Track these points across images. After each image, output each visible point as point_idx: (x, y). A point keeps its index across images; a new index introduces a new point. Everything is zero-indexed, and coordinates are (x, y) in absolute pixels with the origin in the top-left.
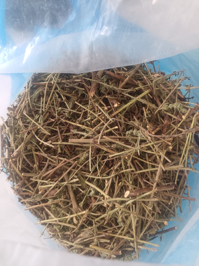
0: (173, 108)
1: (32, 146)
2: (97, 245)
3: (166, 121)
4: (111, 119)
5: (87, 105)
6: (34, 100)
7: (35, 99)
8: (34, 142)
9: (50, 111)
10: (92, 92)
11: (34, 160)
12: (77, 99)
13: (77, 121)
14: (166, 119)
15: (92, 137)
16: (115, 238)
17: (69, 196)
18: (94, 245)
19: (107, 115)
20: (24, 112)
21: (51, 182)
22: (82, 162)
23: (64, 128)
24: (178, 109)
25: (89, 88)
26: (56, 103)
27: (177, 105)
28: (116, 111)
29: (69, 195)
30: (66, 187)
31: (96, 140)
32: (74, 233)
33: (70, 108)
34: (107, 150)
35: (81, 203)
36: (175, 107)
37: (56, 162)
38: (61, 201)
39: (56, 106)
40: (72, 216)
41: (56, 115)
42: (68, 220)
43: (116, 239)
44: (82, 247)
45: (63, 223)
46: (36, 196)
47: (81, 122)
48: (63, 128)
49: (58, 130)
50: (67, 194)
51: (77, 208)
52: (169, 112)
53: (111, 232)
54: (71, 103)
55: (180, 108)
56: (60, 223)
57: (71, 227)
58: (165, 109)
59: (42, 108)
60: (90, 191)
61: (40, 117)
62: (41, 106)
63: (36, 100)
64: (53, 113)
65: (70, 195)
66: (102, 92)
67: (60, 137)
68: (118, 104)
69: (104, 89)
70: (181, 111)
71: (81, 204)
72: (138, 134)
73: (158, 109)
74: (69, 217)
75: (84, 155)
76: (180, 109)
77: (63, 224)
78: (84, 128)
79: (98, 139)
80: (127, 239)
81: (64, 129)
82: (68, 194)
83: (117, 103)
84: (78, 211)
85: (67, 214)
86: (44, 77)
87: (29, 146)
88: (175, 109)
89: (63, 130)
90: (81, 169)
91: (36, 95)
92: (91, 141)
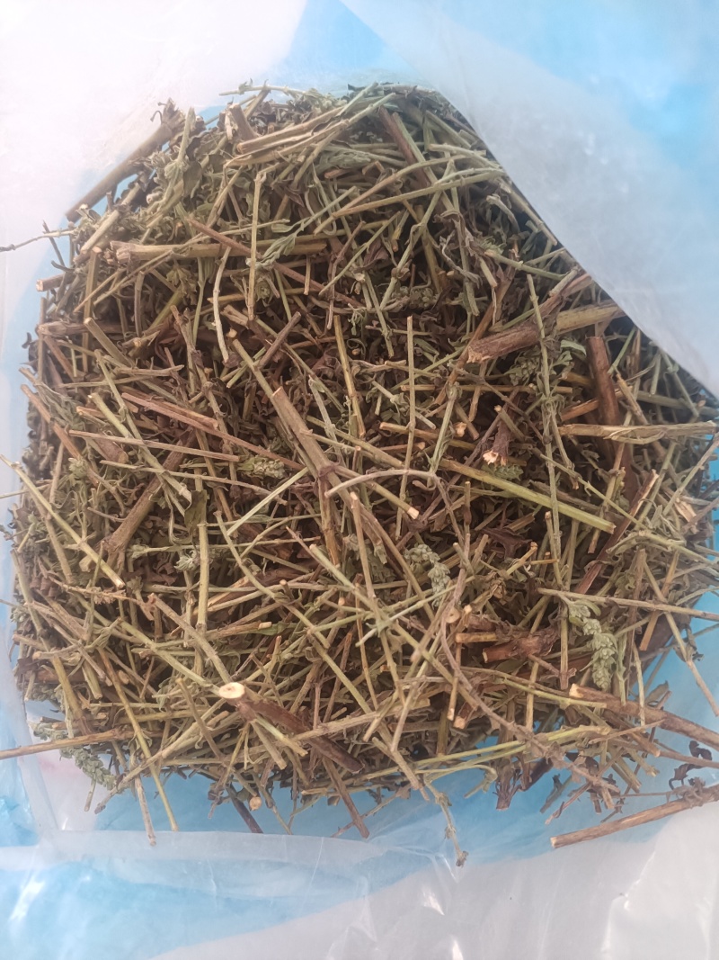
0: (591, 637)
1: (186, 283)
2: (67, 669)
3: (537, 639)
4: (431, 474)
5: (438, 354)
6: (329, 166)
7: (333, 168)
8: (204, 276)
9: (335, 245)
10: (481, 352)
11: (158, 312)
12: (435, 301)
13: (359, 363)
14: (541, 637)
15: (334, 458)
16: (119, 704)
17: (134, 502)
18: (63, 662)
19: (439, 450)
20: (262, 176)
21: (130, 422)
22: (248, 474)
23: (314, 335)
24: (596, 654)
25: (492, 329)
26: (371, 246)
27: (607, 647)
28: (475, 465)
29: (135, 498)
30: (150, 478)
31: (333, 478)
32: (56, 586)
33: (388, 305)
34: (327, 530)
35: (141, 548)
36: (596, 643)
37: (193, 396)
38: (103, 488)
39: (364, 254)
40: (87, 549)
41: (334, 279)
42: (73, 547)
43: (119, 708)
44: (38, 629)
45: (54, 536)
46: (67, 403)
47: (365, 376)
48: (312, 331)
49: (292, 319)
50: (133, 491)
51: (120, 548)
52: (571, 634)
53: (126, 681)
54: (405, 299)
55: (603, 662)
56: (50, 529)
57: (60, 567)
58: (573, 614)
59: (326, 215)
60: (188, 552)
61: (286, 234)
62: (329, 206)
63: (336, 172)
64: (333, 262)
65: (137, 504)
66: (511, 376)
67: (274, 346)
68: (498, 462)
69: (525, 372)
70: (594, 669)
71: (138, 551)
72: (437, 583)
73: (561, 594)
74: (80, 542)
75: (272, 466)
76: (599, 660)
77: (52, 537)
78: (349, 405)
79: (343, 479)
80: (136, 737)
81: (308, 336)
82: (139, 494)
83: (499, 457)
84: (115, 556)
85: (84, 532)
86: (437, 129)
87: (179, 271)
88: (588, 645)
89: (303, 339)
90: (228, 486)
91: (347, 161)
92: (322, 462)
